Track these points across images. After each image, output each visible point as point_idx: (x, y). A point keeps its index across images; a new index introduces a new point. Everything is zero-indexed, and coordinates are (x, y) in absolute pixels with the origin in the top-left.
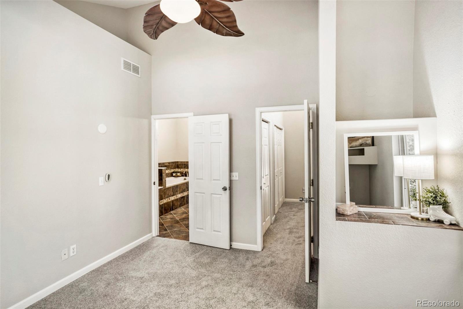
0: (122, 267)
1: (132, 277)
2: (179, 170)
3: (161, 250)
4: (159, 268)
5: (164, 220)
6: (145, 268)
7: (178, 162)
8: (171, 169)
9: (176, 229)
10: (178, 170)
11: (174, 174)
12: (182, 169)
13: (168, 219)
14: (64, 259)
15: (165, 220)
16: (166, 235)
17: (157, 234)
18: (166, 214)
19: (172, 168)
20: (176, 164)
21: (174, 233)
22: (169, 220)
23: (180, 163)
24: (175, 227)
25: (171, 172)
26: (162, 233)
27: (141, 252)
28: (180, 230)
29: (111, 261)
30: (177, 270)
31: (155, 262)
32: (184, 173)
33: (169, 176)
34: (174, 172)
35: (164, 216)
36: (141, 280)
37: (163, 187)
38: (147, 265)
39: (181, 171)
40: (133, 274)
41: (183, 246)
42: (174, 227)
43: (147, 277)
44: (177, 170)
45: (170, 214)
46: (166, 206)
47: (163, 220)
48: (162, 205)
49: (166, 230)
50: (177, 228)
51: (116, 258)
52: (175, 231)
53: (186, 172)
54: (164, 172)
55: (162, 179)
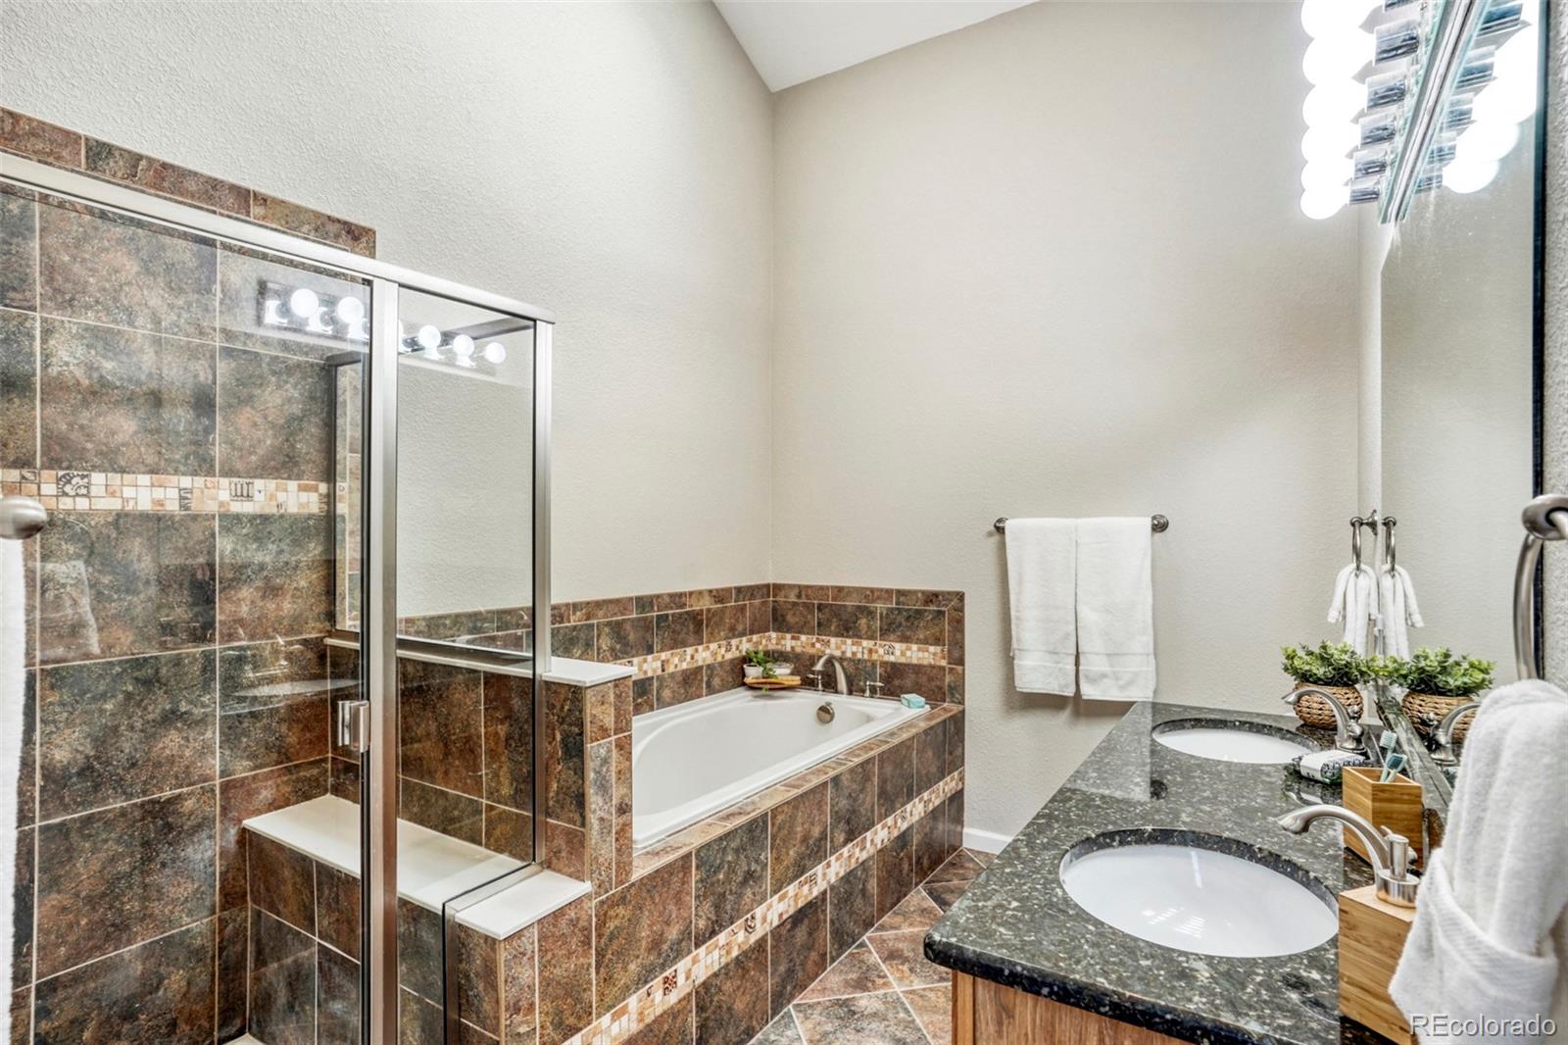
2: (788, 643)
7: (778, 588)
8: (733, 632)
10: (779, 640)
11: (753, 673)
12: (803, 638)
19: (740, 628)
20: (764, 603)
23: (793, 598)
25: (729, 656)
32: (819, 667)
33: (716, 682)
34: (747, 660)
37: (586, 886)
39: (798, 650)
44: (771, 640)
53: (830, 661)
54: (609, 721)
55: (580, 801)
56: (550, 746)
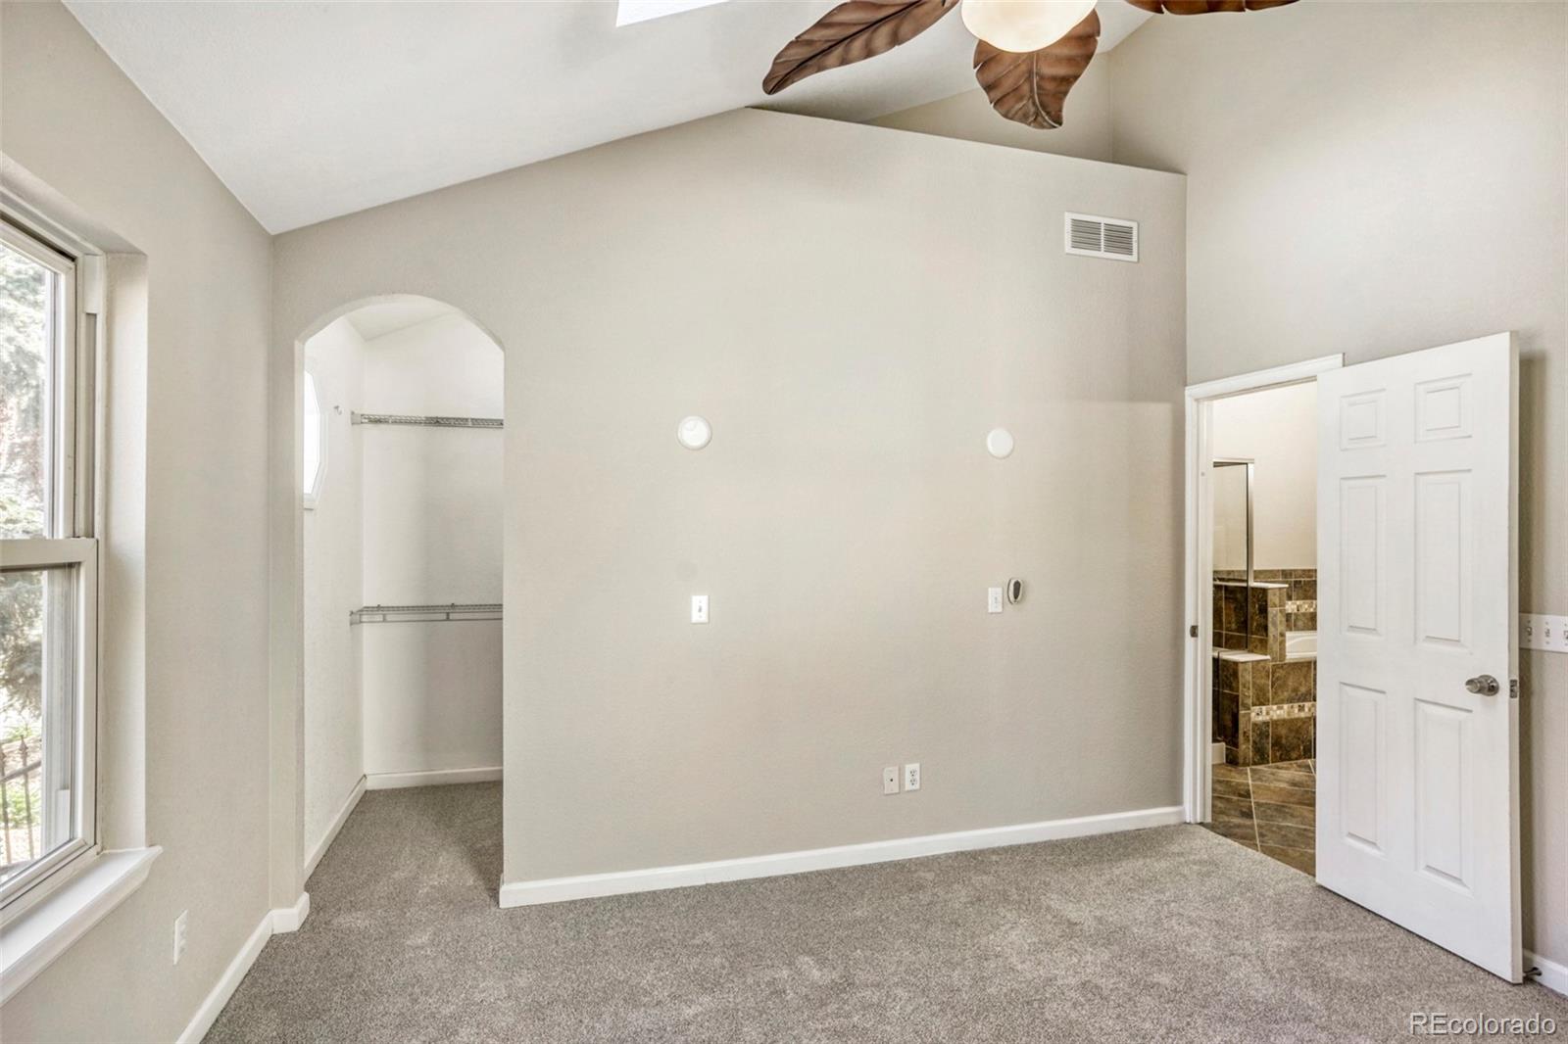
0: (1036, 872)
1: (1048, 908)
3: (1186, 871)
4: (1143, 920)
5: (1262, 781)
6: (1098, 902)
9: (1290, 824)
13: (1279, 781)
14: (890, 792)
15: (1266, 781)
16: (1237, 830)
17: (1204, 815)
18: (1280, 764)
21: (1273, 832)
22: (1283, 785)
24: (1292, 816)
26: (1226, 819)
27: (1117, 853)
28: (1305, 830)
29: (1019, 847)
30: (1203, 949)
31: (1141, 897)
35: (1269, 767)
36: (1068, 927)
37: (1268, 657)
38: (1111, 897)
40: (1054, 901)
41: (1281, 887)
42: (1287, 813)
43: (1089, 927)
45: (1299, 766)
46: (1283, 731)
47: (1260, 779)
48: (1266, 724)
49: (1248, 815)
50: (1295, 820)
51: (1035, 845)
52: (1280, 828)
54: (1277, 602)
55: (1266, 628)
56: (1253, 609)
